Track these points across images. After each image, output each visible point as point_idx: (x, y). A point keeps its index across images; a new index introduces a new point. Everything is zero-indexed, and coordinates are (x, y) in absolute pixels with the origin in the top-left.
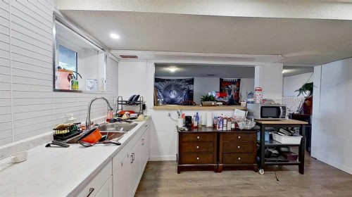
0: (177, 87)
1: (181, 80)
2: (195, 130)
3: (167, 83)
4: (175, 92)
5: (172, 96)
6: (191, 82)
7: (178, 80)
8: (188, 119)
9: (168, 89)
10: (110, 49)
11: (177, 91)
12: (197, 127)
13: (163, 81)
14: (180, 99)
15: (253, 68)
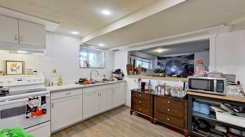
0: (177, 63)
1: (181, 56)
2: (146, 92)
3: (168, 60)
4: (175, 66)
5: (173, 70)
6: (192, 57)
7: (178, 57)
8: (143, 84)
9: (169, 64)
10: (107, 49)
11: (177, 66)
12: (147, 90)
13: (165, 58)
14: (179, 72)
15: (208, 41)
